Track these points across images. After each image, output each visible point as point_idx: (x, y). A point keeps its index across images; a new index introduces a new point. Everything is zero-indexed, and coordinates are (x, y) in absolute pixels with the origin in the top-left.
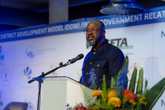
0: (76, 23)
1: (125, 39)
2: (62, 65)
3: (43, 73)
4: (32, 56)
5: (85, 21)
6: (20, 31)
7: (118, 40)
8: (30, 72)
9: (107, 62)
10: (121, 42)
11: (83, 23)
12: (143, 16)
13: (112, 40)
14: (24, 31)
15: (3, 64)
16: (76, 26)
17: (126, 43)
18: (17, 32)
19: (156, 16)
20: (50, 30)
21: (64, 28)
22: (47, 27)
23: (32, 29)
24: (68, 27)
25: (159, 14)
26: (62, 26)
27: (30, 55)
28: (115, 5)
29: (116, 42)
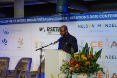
2: (51, 44)
5: (39, 18)
7: (57, 28)
12: (69, 18)
14: (1, 20)
16: (33, 20)
19: (75, 18)
20: (18, 21)
22: (16, 19)
24: (29, 20)
26: (25, 19)
29: (56, 29)
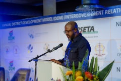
0: (61, 15)
1: (93, 27)
3: (38, 56)
4: (33, 38)
5: (67, 14)
6: (24, 21)
8: (32, 48)
9: (78, 49)
10: (90, 29)
11: (65, 16)
12: (104, 12)
13: (84, 28)
14: (27, 20)
15: (14, 42)
16: (61, 18)
17: (93, 30)
18: (22, 21)
19: (112, 12)
20: (44, 20)
21: (53, 19)
22: (42, 18)
23: (32, 19)
24: (56, 18)
25: (115, 11)
26: (52, 18)
27: (32, 36)
28: (85, 6)
29: (87, 29)
